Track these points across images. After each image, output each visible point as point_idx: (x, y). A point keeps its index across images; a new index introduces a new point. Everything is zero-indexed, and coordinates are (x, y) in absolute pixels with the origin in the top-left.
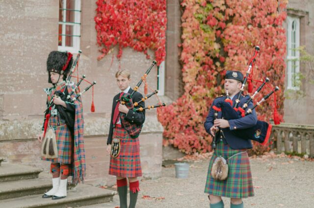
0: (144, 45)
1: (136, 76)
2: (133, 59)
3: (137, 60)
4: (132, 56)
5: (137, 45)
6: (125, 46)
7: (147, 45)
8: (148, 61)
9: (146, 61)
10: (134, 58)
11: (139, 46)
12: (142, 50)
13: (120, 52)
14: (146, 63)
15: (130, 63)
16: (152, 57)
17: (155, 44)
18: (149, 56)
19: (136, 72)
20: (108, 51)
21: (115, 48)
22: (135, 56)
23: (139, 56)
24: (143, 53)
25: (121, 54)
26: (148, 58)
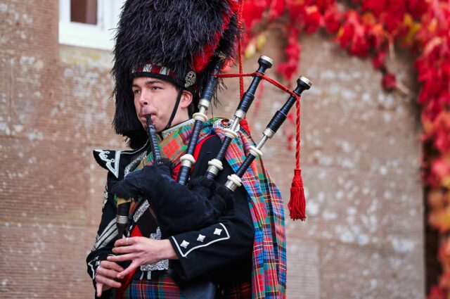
0: (377, 29)
1: (347, 163)
2: (334, 89)
3: (348, 95)
4: (329, 74)
5: (352, 27)
6: (311, 26)
7: (388, 28)
8: (388, 101)
9: (381, 97)
10: (338, 81)
11: (360, 30)
12: (368, 50)
13: (292, 51)
14: (381, 108)
15: (325, 102)
16: (404, 83)
17: (418, 26)
18: (393, 78)
19: (346, 146)
20: (246, 45)
21: (267, 33)
22: (343, 76)
23: (357, 75)
24: (369, 64)
25: (297, 59)
26: (388, 85)
